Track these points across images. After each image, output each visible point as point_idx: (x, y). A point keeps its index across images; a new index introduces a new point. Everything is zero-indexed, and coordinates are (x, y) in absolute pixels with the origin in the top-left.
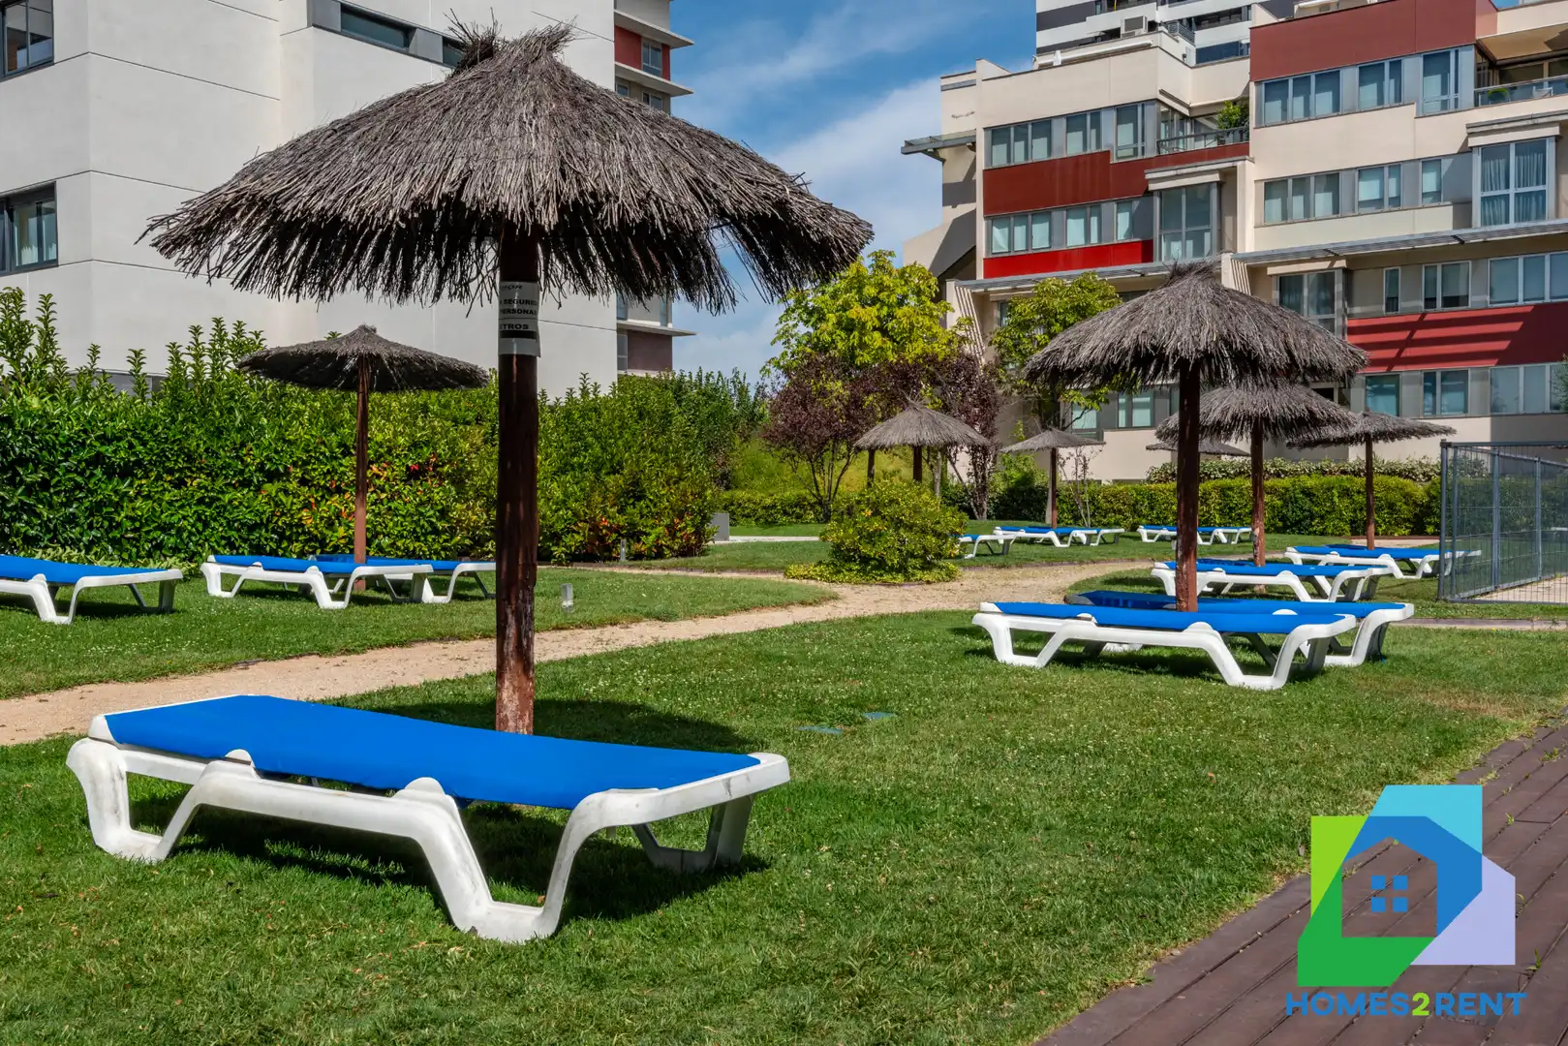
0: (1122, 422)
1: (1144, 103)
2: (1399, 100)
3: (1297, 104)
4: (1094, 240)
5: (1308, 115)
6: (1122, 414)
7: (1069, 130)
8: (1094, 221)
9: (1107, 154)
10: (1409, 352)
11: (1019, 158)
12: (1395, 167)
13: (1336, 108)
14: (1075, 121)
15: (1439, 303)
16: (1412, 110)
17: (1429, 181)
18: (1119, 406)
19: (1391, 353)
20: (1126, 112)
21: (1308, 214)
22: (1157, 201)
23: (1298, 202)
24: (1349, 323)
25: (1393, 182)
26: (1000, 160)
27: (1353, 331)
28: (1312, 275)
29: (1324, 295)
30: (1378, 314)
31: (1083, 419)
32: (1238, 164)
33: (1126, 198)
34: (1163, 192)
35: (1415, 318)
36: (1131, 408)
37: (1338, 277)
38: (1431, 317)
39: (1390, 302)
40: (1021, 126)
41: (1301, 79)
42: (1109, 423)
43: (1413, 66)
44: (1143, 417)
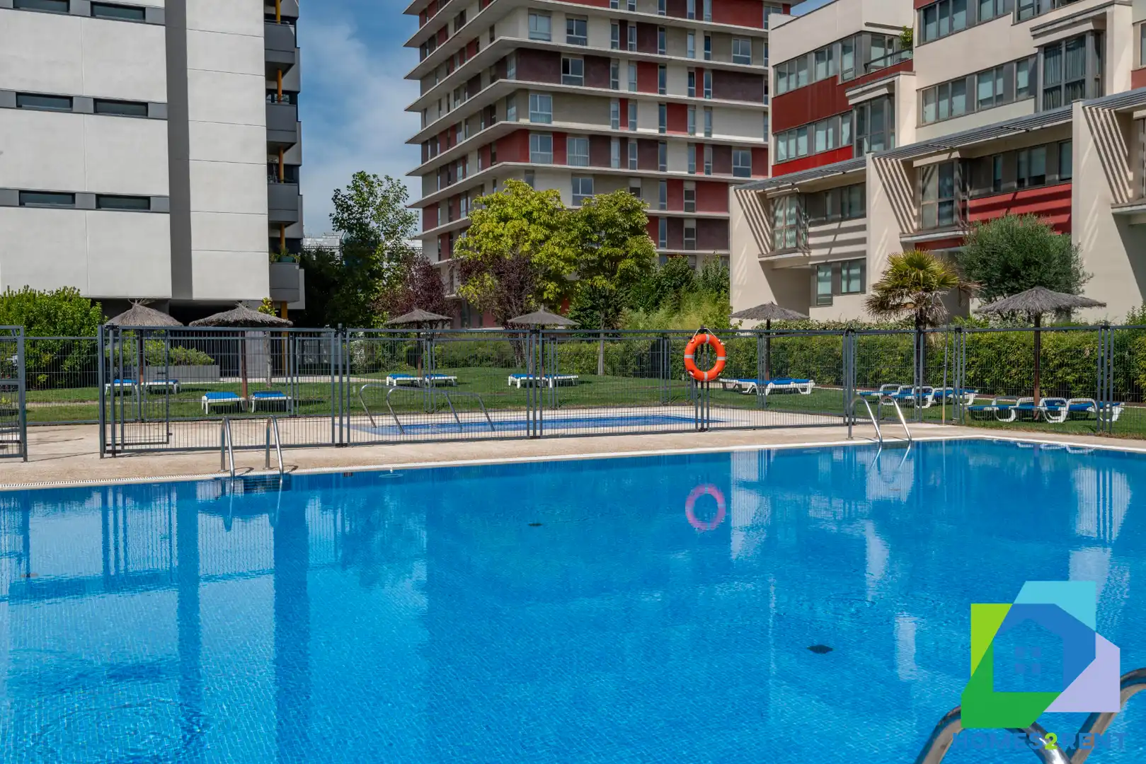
1: (856, 34)
2: (1004, 13)
3: (944, 23)
4: (831, 147)
5: (952, 32)
7: (817, 61)
8: (831, 131)
12: (1000, 68)
13: (967, 25)
14: (820, 54)
15: (1027, 183)
16: (1010, 18)
17: (1023, 78)
18: (842, 277)
20: (848, 42)
22: (856, 112)
23: (944, 104)
24: (970, 204)
25: (1000, 82)
26: (783, 89)
27: (974, 210)
28: (941, 165)
29: (948, 182)
30: (989, 195)
31: (824, 288)
32: (896, 78)
33: (845, 112)
34: (860, 107)
35: (1009, 197)
36: (849, 278)
37: (957, 166)
38: (1021, 195)
39: (996, 184)
40: (791, 62)
41: (944, 3)
42: (836, 290)
44: (856, 285)
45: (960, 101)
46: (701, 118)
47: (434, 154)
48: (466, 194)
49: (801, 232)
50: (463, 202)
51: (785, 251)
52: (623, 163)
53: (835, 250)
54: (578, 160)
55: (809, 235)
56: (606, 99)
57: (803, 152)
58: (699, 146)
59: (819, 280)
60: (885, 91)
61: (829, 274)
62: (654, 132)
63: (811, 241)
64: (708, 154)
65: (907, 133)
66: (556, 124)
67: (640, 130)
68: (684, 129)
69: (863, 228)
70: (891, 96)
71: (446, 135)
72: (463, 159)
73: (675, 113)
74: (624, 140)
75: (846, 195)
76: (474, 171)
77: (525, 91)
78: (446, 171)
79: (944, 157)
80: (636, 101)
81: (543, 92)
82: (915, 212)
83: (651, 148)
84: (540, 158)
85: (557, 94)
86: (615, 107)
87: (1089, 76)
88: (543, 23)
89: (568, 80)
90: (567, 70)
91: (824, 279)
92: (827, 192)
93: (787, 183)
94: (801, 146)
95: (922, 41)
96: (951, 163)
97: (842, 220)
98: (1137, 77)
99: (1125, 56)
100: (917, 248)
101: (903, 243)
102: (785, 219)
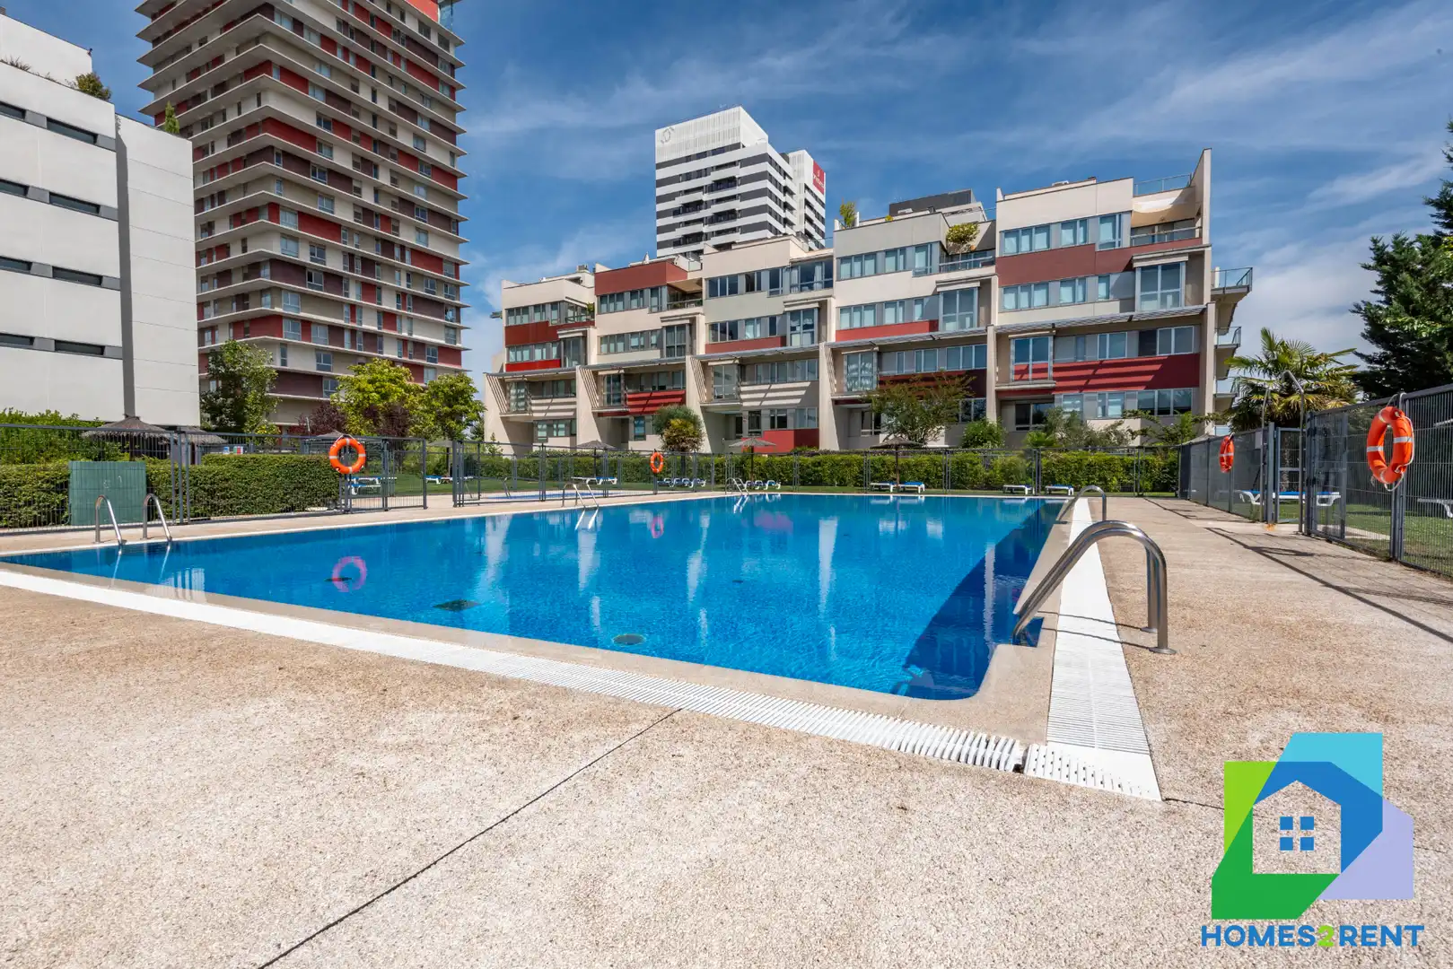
0: (555, 435)
1: (560, 301)
2: (644, 307)
3: (612, 305)
4: (544, 359)
5: (615, 311)
6: (555, 431)
7: (535, 311)
8: (544, 350)
9: (547, 322)
10: (648, 409)
11: (518, 323)
12: (642, 333)
13: (624, 309)
14: (537, 307)
15: (657, 389)
16: (647, 310)
17: (652, 341)
18: (553, 428)
19: (641, 410)
20: (554, 305)
21: (616, 351)
22: (563, 343)
24: (628, 396)
25: (642, 339)
26: (511, 323)
27: (630, 400)
28: (614, 376)
29: (618, 385)
30: (636, 393)
31: (542, 433)
32: (588, 328)
33: (555, 340)
34: (564, 339)
35: (648, 395)
36: (558, 430)
37: (622, 377)
38: (654, 394)
39: (642, 389)
40: (518, 309)
41: (612, 296)
42: (550, 435)
43: (647, 292)
44: (562, 433)
45: (620, 345)
46: (405, 324)
49: (527, 402)
51: (517, 412)
52: (353, 345)
53: (549, 414)
54: (320, 341)
55: (530, 403)
56: (341, 303)
57: (526, 358)
58: (405, 341)
59: (538, 428)
60: (581, 334)
61: (545, 426)
62: (374, 328)
63: (533, 408)
64: (410, 347)
65: (594, 359)
66: (302, 314)
67: (364, 326)
68: (394, 329)
69: (575, 403)
70: (585, 337)
73: (388, 318)
74: (353, 331)
75: (554, 385)
77: (280, 289)
79: (616, 372)
80: (361, 307)
81: (293, 291)
82: (598, 398)
83: (373, 339)
84: (289, 336)
85: (303, 295)
86: (346, 309)
87: (687, 344)
88: (291, 245)
89: (312, 287)
90: (310, 279)
91: (541, 430)
92: (543, 383)
93: (519, 375)
94: (524, 355)
95: (599, 313)
96: (619, 375)
97: (554, 398)
98: (708, 347)
99: (703, 338)
100: (598, 415)
101: (594, 413)
102: (517, 395)
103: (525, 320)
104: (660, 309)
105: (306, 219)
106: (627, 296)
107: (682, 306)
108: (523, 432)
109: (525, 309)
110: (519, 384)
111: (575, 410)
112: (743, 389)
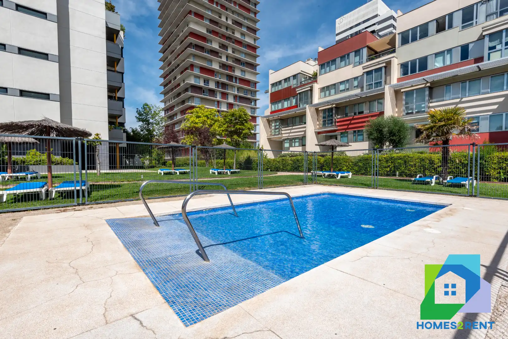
0: (293, 146)
1: (297, 74)
2: (349, 64)
3: (328, 69)
4: (289, 106)
5: (330, 71)
6: (293, 144)
7: (285, 82)
8: (289, 102)
9: (291, 86)
10: (350, 126)
11: (277, 90)
12: (348, 80)
13: (336, 69)
14: (286, 80)
15: (357, 114)
16: (352, 66)
17: (356, 83)
18: (293, 142)
19: (346, 127)
20: (295, 76)
21: (330, 95)
22: (299, 95)
23: (327, 92)
24: (337, 120)
25: (347, 85)
26: (273, 91)
27: (338, 122)
28: (328, 109)
29: (331, 114)
30: (343, 117)
31: (287, 145)
32: (313, 85)
33: (295, 96)
34: (300, 93)
35: (351, 118)
36: (295, 142)
37: (334, 109)
38: (355, 117)
39: (346, 114)
40: (276, 83)
41: (328, 63)
42: (291, 146)
43: (352, 55)
44: (297, 144)
45: (333, 91)
47: (168, 113)
48: (177, 123)
49: (280, 130)
50: (176, 126)
51: (275, 135)
53: (290, 135)
55: (282, 130)
56: (214, 101)
57: (280, 108)
59: (285, 143)
60: (309, 88)
61: (288, 141)
62: (225, 109)
63: (283, 132)
65: (316, 99)
67: (222, 109)
69: (305, 127)
70: (311, 90)
71: (171, 108)
72: (176, 114)
73: (230, 106)
74: (219, 111)
75: (294, 119)
76: (179, 117)
77: (194, 97)
78: (171, 117)
79: (330, 106)
80: (221, 102)
81: (198, 97)
82: (318, 123)
85: (201, 98)
86: (216, 103)
87: (383, 80)
88: (198, 80)
89: (204, 95)
90: (204, 93)
91: (287, 143)
92: (288, 119)
93: (276, 116)
94: (279, 106)
95: (320, 74)
96: (331, 109)
97: (293, 126)
98: (399, 80)
99: (396, 73)
100: (318, 133)
101: (315, 132)
102: (275, 126)
103: (280, 88)
104: (360, 63)
105: (203, 69)
106: (338, 60)
107: (379, 57)
108: (277, 145)
109: (280, 82)
110: (276, 121)
111: (305, 131)
112: (431, 105)
